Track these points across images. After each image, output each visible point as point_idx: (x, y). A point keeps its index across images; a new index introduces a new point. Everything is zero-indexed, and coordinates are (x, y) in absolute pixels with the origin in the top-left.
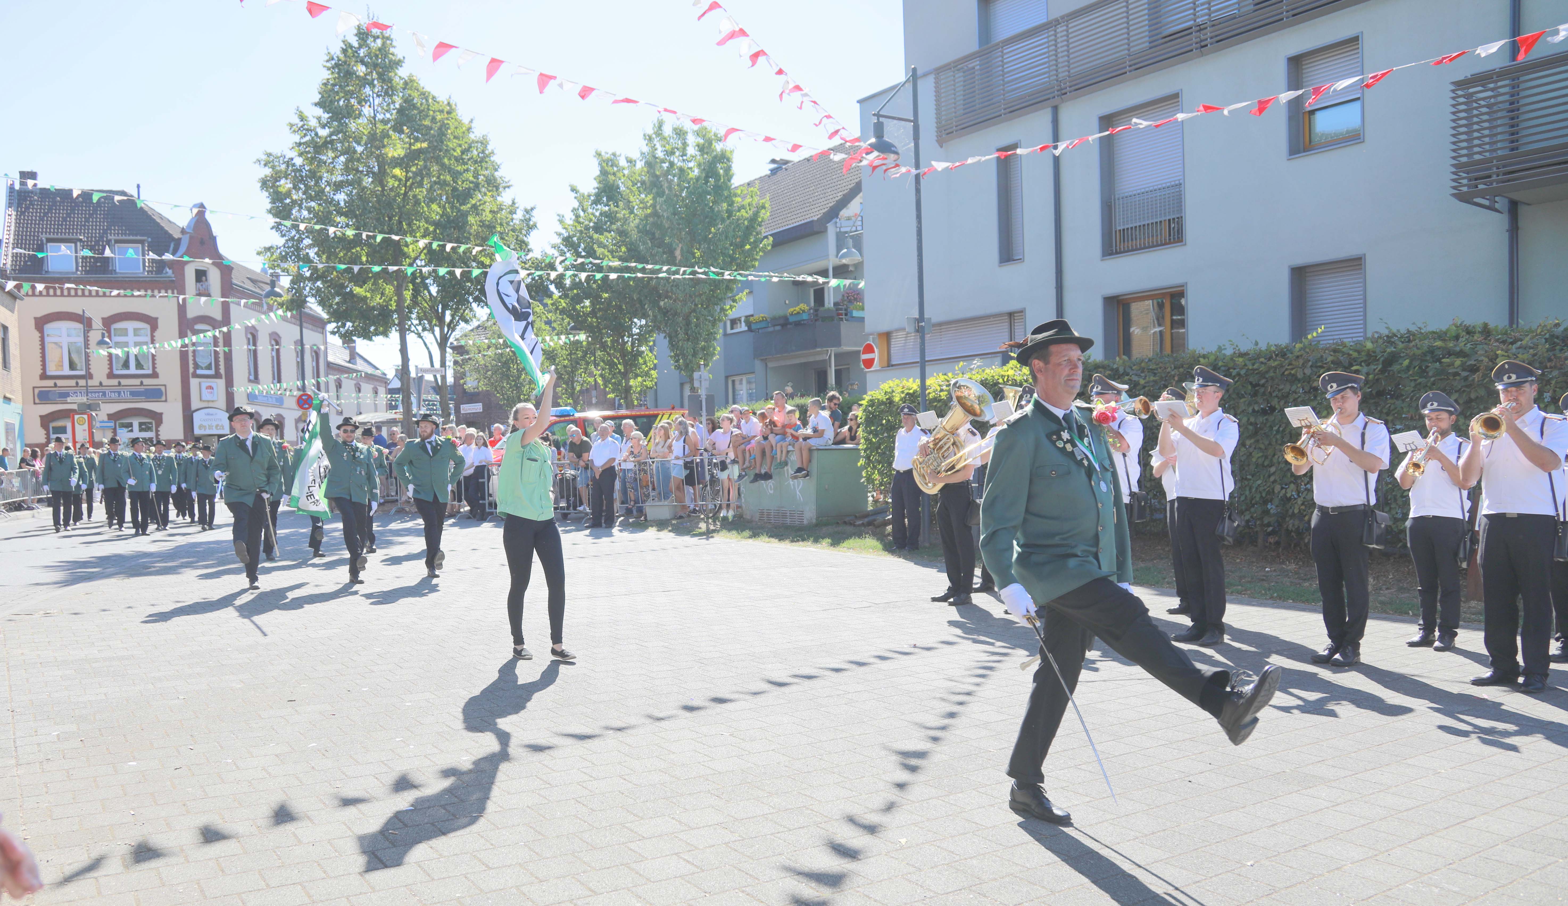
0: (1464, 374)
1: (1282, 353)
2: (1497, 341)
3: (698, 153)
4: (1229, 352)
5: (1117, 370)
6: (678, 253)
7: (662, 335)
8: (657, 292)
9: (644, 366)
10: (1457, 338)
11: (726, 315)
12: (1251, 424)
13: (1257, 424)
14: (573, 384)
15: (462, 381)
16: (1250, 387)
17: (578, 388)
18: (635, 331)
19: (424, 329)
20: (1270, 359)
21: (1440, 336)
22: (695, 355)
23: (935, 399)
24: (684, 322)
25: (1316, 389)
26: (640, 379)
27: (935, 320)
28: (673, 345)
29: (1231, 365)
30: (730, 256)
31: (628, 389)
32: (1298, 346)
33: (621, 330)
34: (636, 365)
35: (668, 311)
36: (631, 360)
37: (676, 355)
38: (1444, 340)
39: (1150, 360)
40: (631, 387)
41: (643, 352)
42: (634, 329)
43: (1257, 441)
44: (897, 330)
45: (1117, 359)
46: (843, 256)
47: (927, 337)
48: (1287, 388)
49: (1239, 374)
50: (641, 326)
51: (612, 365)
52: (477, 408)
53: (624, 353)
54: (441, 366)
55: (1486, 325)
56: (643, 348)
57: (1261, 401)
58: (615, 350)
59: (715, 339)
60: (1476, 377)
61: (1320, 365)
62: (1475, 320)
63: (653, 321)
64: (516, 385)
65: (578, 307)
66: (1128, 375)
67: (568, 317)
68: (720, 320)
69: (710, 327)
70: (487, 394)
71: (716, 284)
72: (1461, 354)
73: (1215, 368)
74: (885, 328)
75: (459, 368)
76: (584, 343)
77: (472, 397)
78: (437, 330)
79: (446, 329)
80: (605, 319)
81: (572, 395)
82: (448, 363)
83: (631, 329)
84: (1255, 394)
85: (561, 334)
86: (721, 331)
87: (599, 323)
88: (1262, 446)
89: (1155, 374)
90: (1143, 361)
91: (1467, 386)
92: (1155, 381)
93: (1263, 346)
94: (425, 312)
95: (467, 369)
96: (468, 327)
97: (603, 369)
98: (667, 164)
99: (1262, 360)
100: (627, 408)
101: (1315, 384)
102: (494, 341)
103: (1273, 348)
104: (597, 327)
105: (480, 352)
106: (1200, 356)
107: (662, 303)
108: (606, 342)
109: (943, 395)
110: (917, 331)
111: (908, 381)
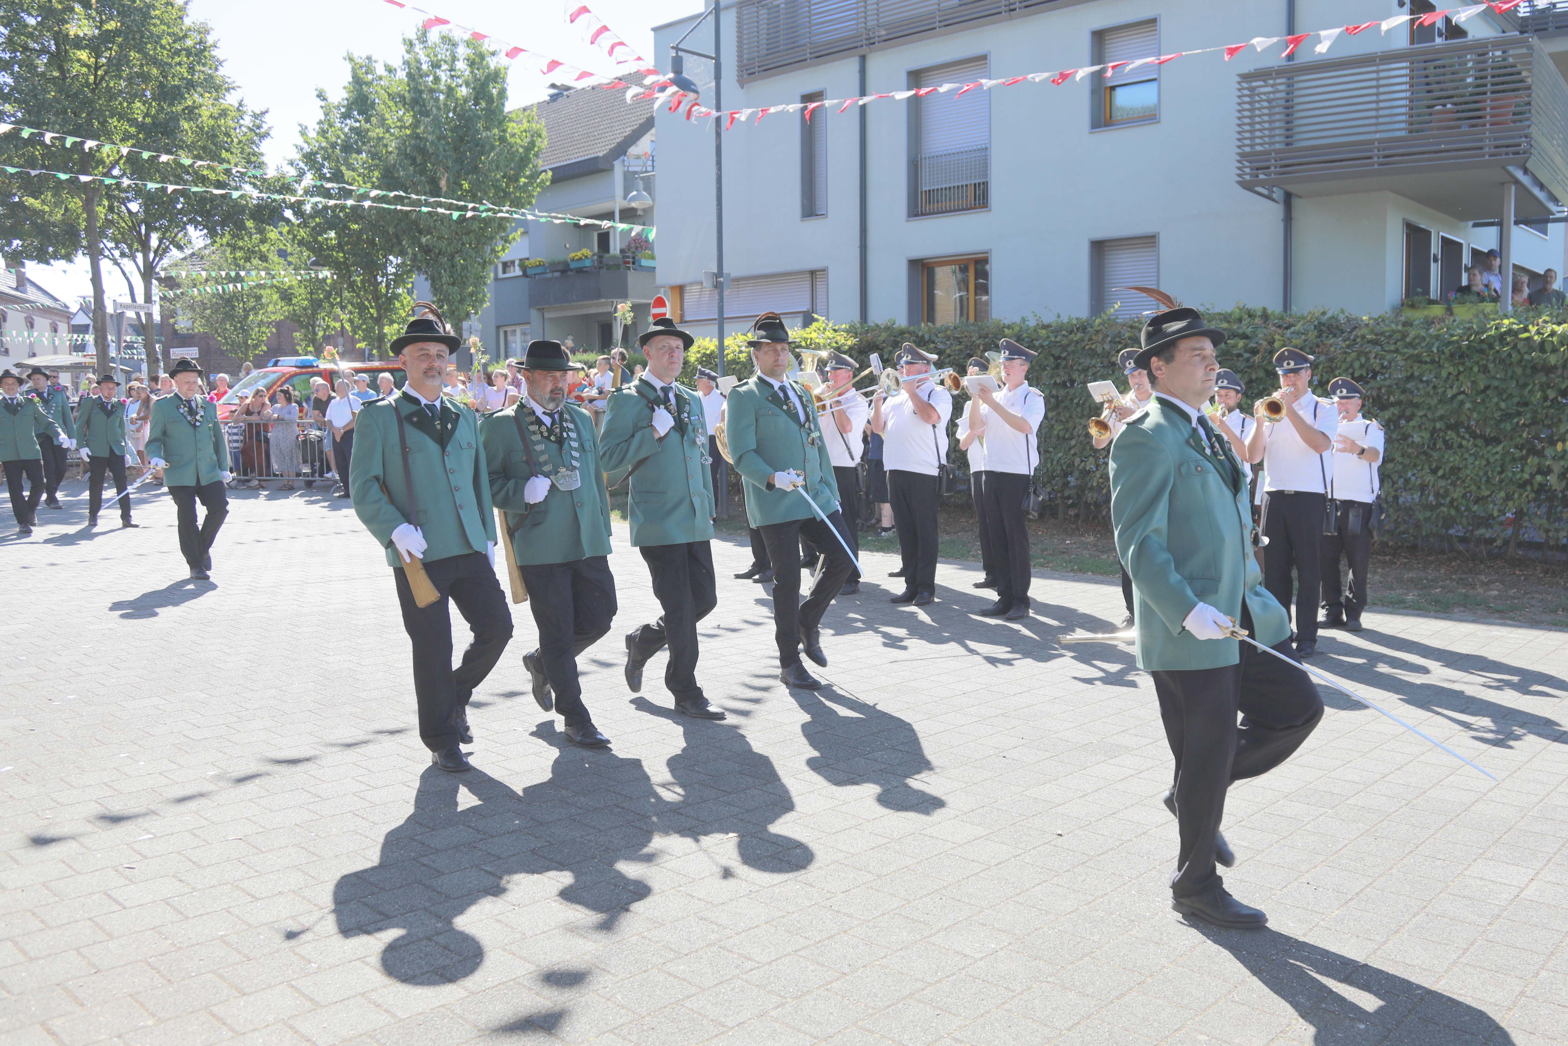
0: (1246, 355)
1: (1083, 327)
2: (1274, 325)
3: (468, 69)
4: (1032, 323)
5: (923, 336)
6: (443, 183)
7: (423, 277)
8: (417, 226)
9: (401, 311)
10: (1240, 320)
11: (498, 258)
12: (1053, 396)
13: (1057, 397)
14: (314, 329)
15: (172, 321)
16: (1052, 359)
17: (321, 334)
18: (391, 270)
19: (123, 255)
20: (1071, 332)
21: (1226, 317)
22: (462, 301)
23: (735, 362)
24: (449, 264)
25: (1114, 364)
26: (396, 326)
27: (734, 274)
28: (435, 289)
29: (1034, 337)
30: (504, 191)
31: (381, 337)
32: (1098, 321)
33: (373, 268)
34: (391, 310)
35: (430, 251)
36: (386, 305)
37: (439, 300)
38: (1229, 322)
39: (955, 328)
40: (385, 334)
41: (400, 295)
42: (389, 268)
43: (1059, 414)
44: (692, 284)
45: (923, 325)
46: (633, 199)
47: (726, 293)
48: (1086, 362)
49: (1042, 346)
50: (398, 265)
51: (362, 308)
52: (191, 353)
53: (377, 296)
54: (146, 302)
55: (1264, 310)
56: (400, 291)
57: (1062, 373)
58: (366, 291)
59: (485, 284)
60: (1257, 359)
61: (1118, 342)
62: (1256, 304)
63: (414, 259)
64: (242, 328)
65: (320, 238)
66: (933, 342)
67: (308, 249)
68: (491, 263)
69: (480, 268)
70: (205, 337)
71: (487, 222)
72: (1245, 336)
73: (1019, 339)
74: (678, 281)
75: (168, 304)
76: (329, 281)
77: (185, 340)
78: (140, 256)
79: (152, 255)
80: (354, 255)
81: (313, 341)
82: (154, 298)
83: (386, 268)
84: (1057, 367)
85: (300, 268)
86: (492, 275)
87: (346, 259)
88: (1064, 419)
89: (960, 343)
90: (947, 328)
91: (1249, 367)
92: (960, 350)
93: (1065, 319)
94: (122, 234)
95: (178, 306)
96: (182, 256)
97: (351, 313)
98: (431, 78)
99: (1064, 333)
100: (381, 359)
101: (1114, 359)
102: (213, 274)
103: (1074, 322)
104: (344, 262)
105: (195, 286)
106: (1004, 327)
107: (424, 240)
108: (354, 281)
109: (743, 357)
110: (716, 287)
111: (704, 339)
